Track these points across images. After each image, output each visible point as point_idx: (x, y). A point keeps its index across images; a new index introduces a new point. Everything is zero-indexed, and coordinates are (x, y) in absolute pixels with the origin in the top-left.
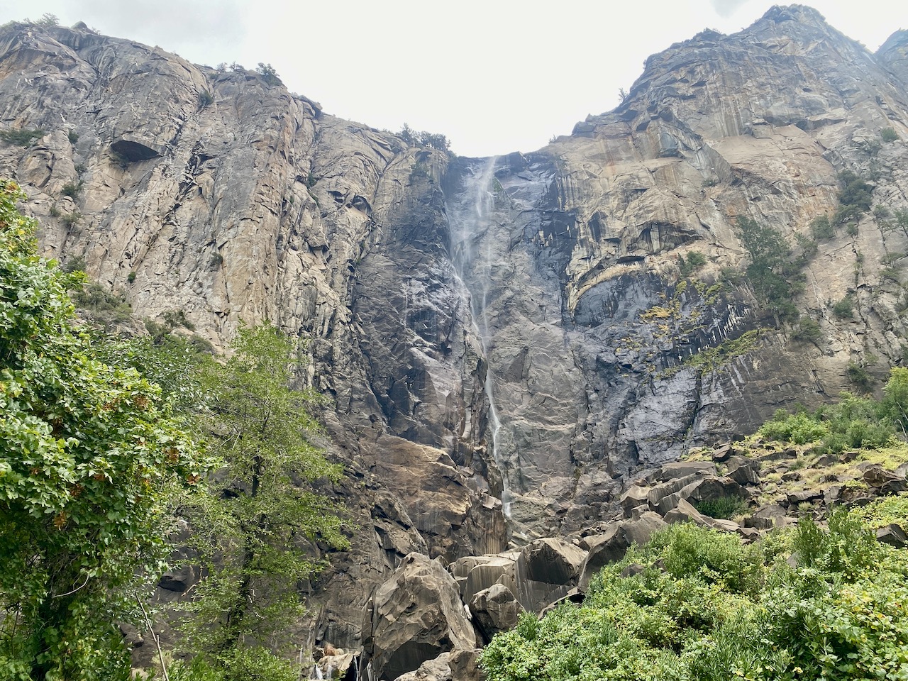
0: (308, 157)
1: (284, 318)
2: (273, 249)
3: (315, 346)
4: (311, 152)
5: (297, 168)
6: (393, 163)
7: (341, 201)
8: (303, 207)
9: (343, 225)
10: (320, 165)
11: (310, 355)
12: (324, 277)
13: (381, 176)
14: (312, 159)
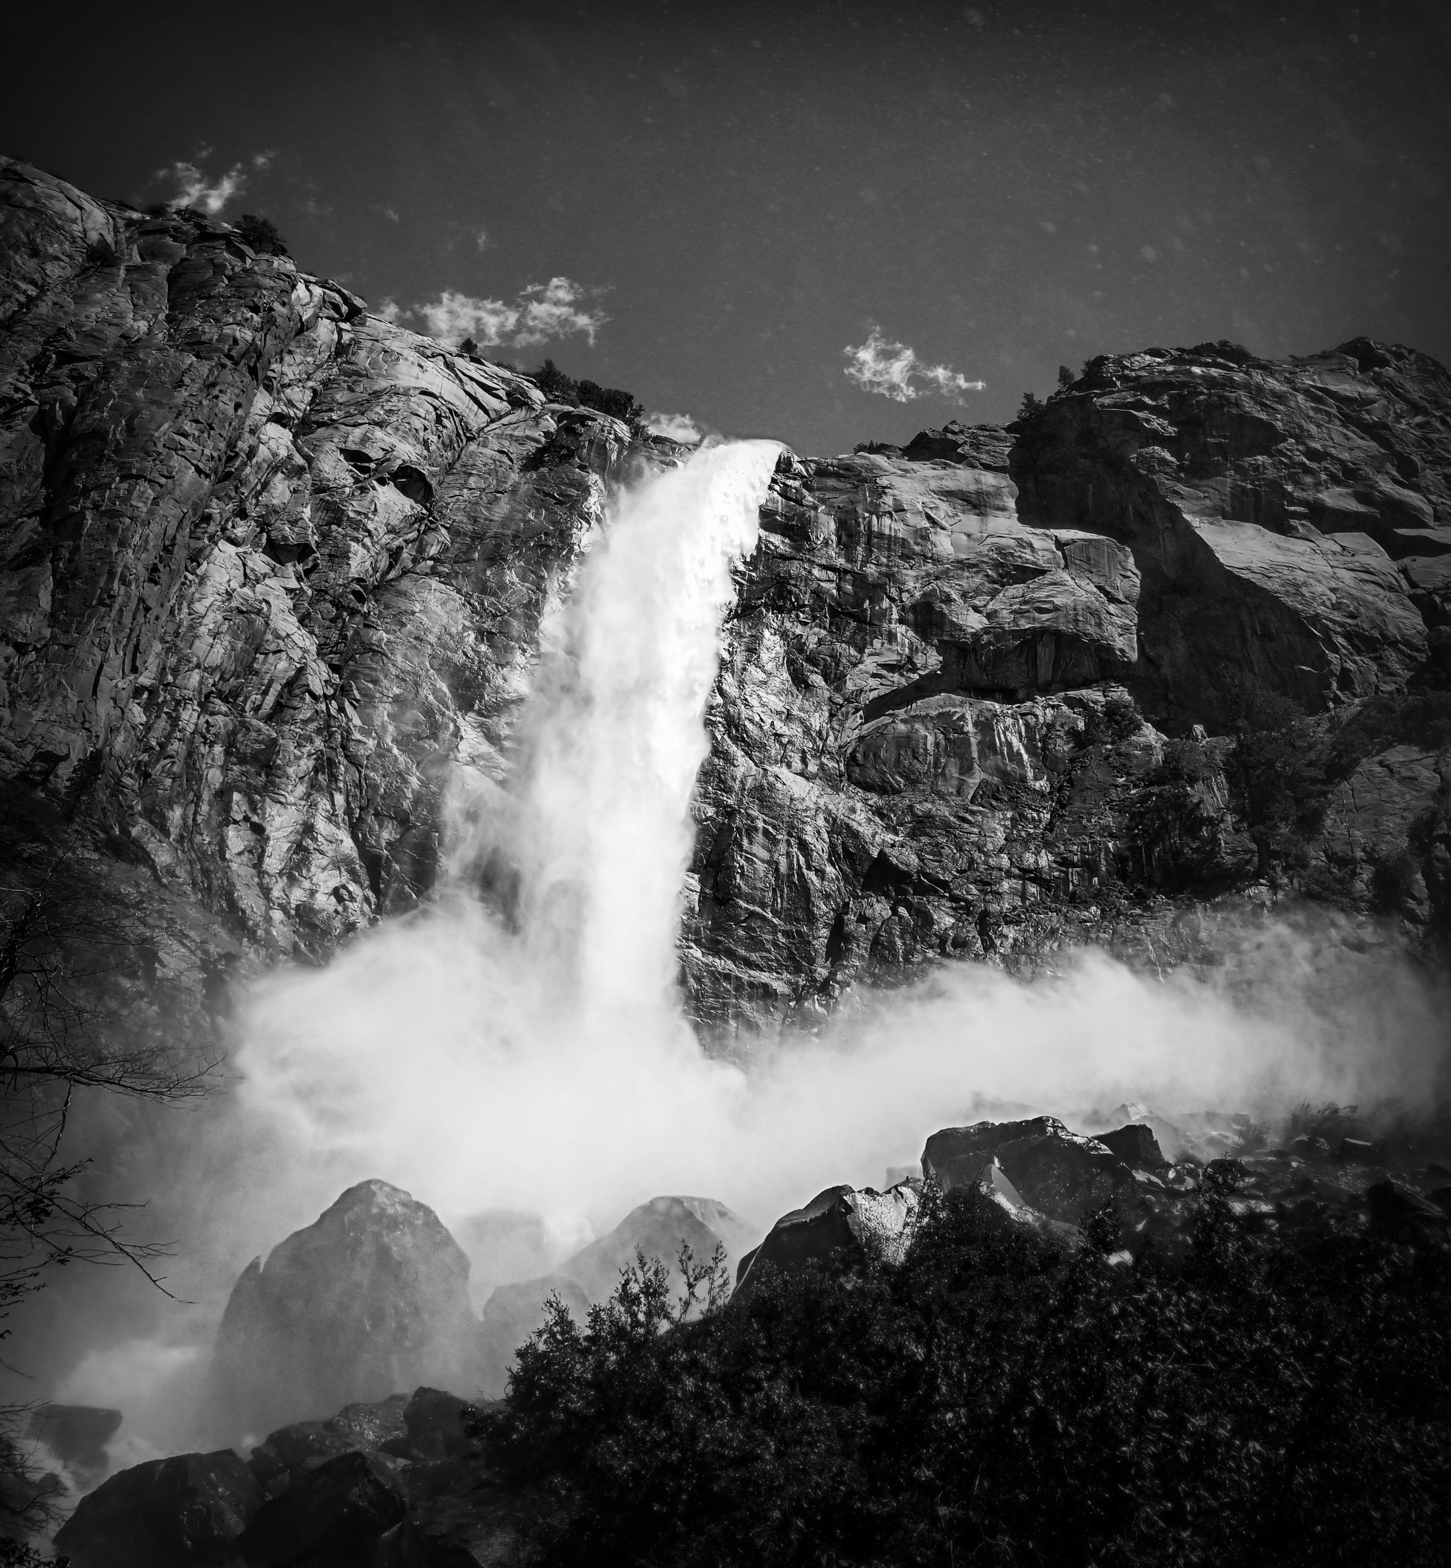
0: (311, 384)
1: (175, 671)
2: (183, 537)
3: (233, 733)
4: (320, 375)
5: (279, 400)
6: (505, 421)
7: (367, 470)
8: (275, 469)
9: (359, 513)
10: (333, 400)
11: (218, 749)
12: (290, 604)
13: (469, 439)
14: (320, 388)
